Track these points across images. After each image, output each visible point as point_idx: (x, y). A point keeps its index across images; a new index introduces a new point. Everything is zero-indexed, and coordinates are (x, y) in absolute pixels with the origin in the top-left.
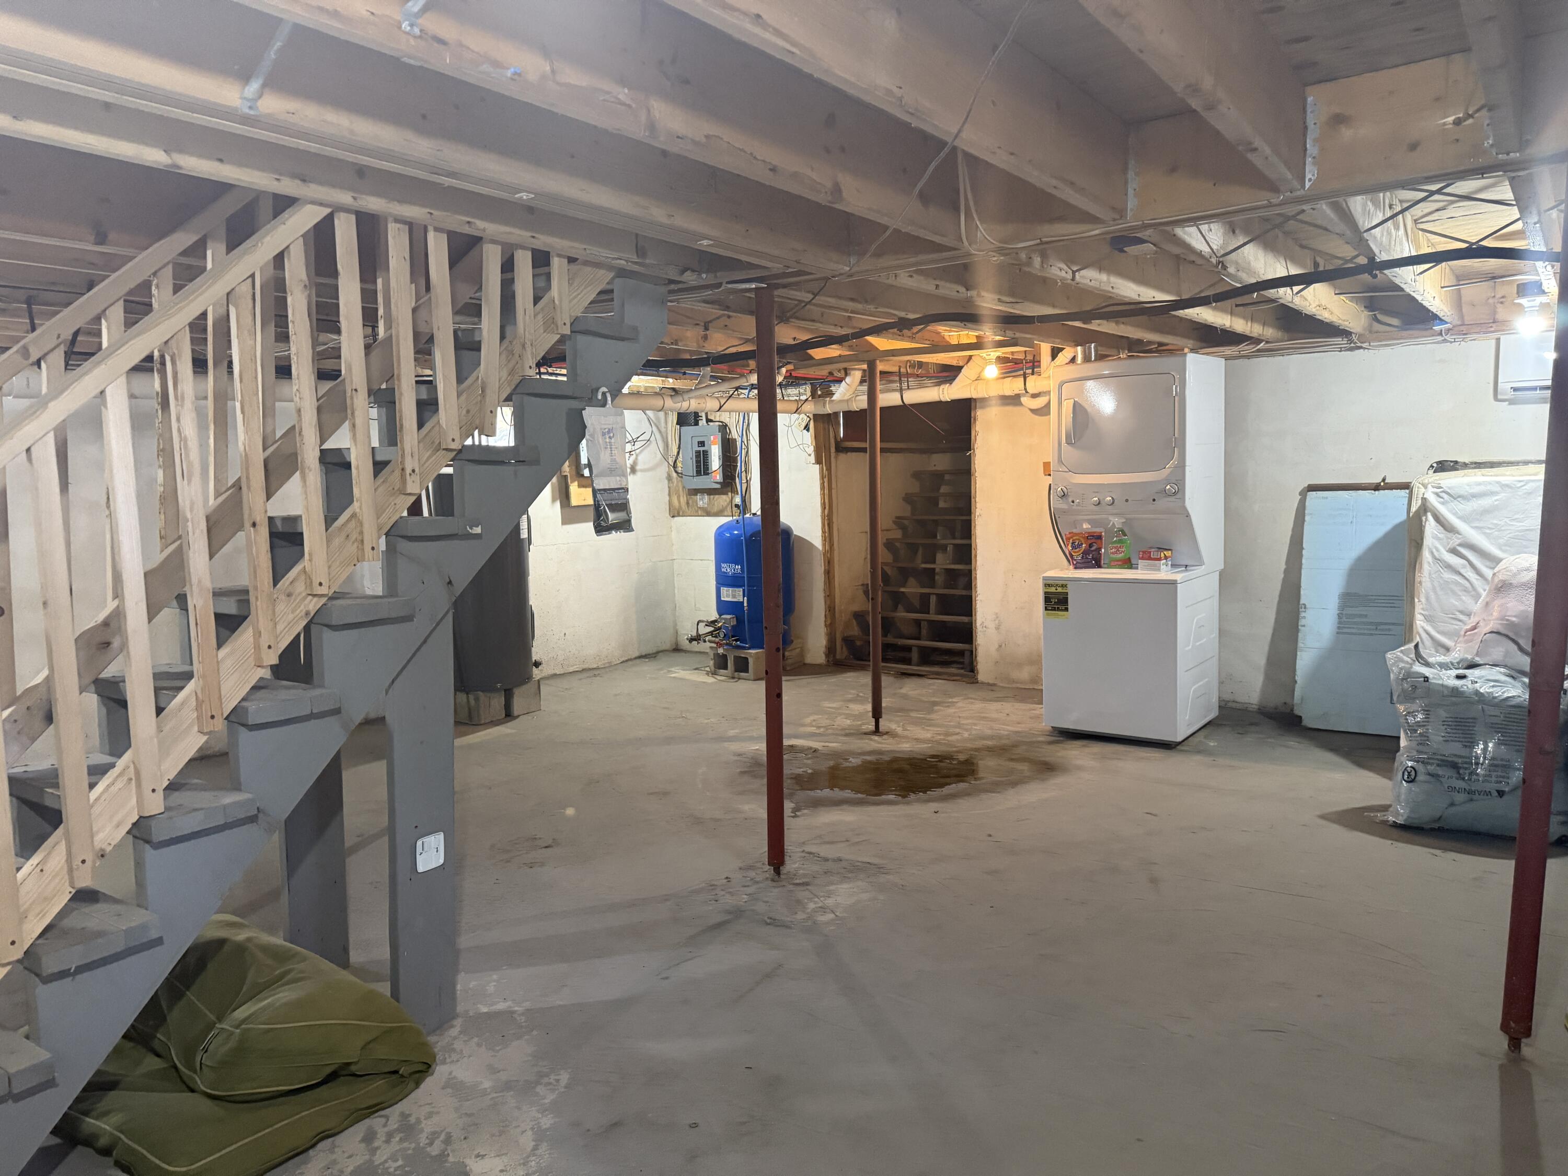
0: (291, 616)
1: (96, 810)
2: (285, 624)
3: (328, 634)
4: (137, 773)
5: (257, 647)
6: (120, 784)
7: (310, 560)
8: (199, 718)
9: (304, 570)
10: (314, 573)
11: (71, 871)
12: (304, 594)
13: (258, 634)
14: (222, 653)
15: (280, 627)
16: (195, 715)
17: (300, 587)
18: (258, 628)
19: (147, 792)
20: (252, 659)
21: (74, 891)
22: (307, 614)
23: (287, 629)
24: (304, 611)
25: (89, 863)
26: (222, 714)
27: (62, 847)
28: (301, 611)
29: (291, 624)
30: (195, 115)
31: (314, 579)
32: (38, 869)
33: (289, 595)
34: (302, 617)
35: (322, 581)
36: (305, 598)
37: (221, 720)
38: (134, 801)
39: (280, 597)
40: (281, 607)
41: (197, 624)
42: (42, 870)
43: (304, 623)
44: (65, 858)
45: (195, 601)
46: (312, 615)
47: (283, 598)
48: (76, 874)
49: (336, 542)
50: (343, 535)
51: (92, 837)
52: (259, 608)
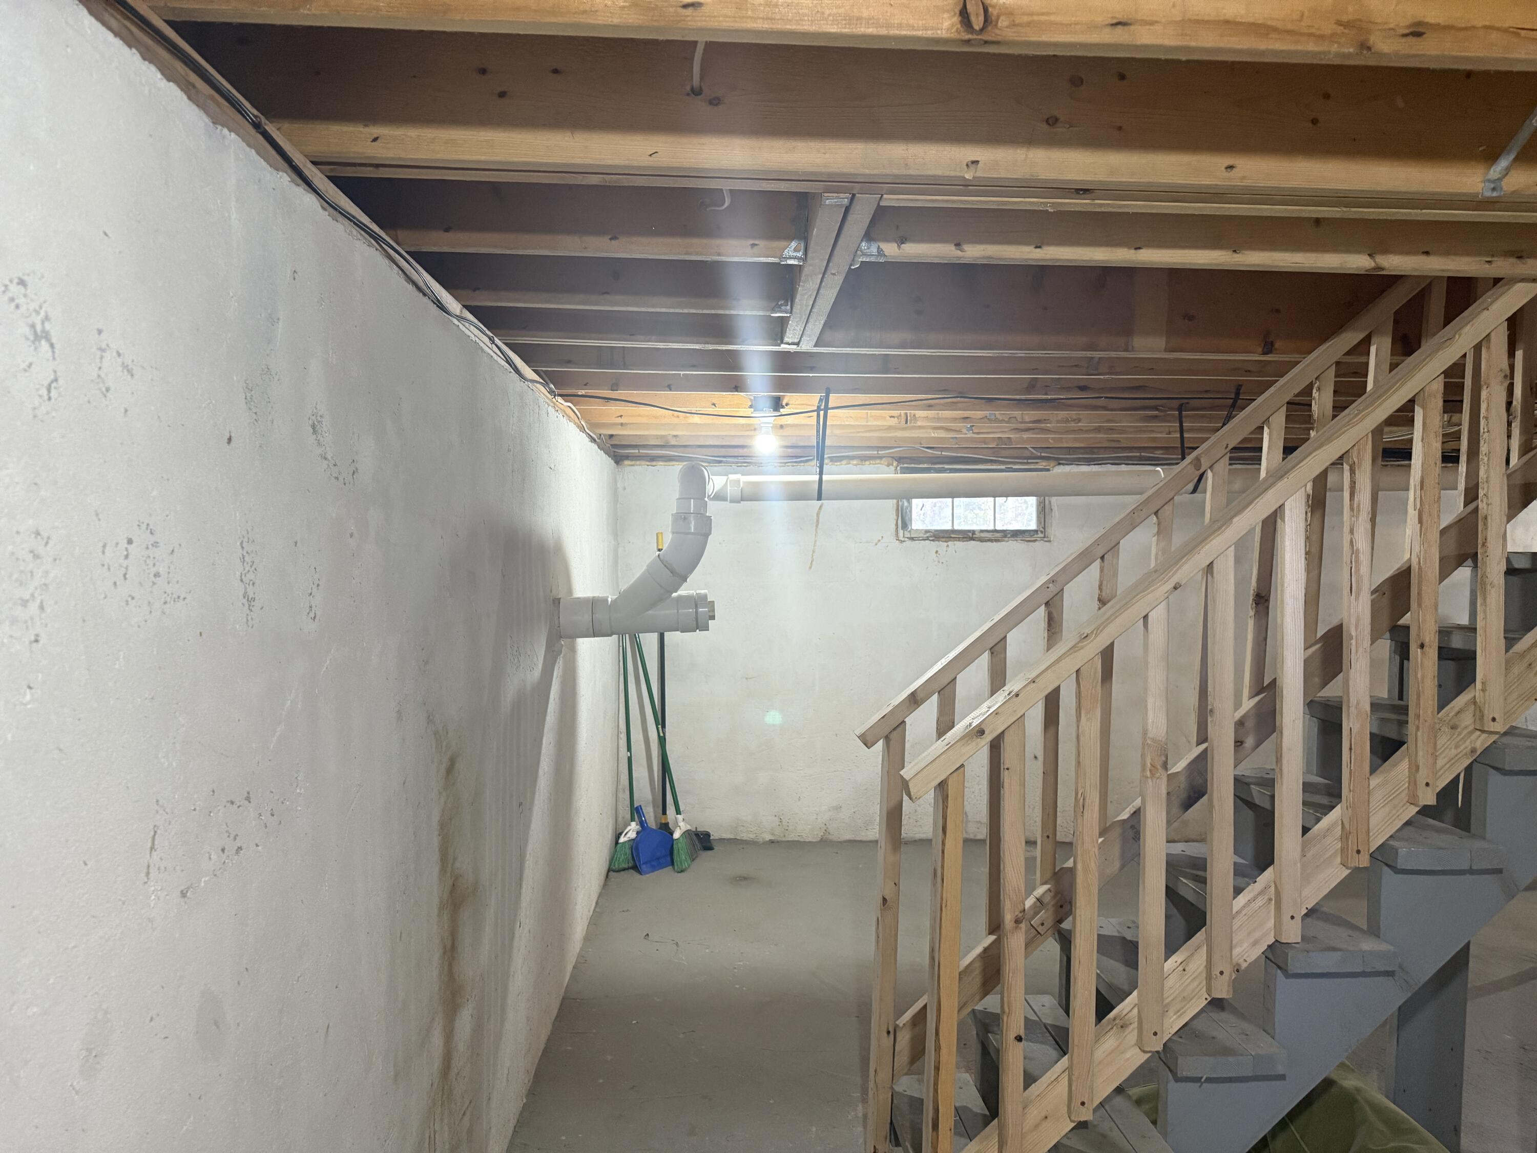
0: (1454, 752)
1: (1236, 924)
2: (1446, 760)
3: (1495, 778)
4: (1278, 894)
5: (1413, 782)
6: (1260, 902)
7: (1484, 690)
8: (1343, 850)
9: (1474, 701)
10: (1487, 706)
11: (1209, 978)
12: (1471, 728)
13: (1415, 768)
14: (1375, 781)
15: (1440, 763)
16: (1339, 845)
17: (1467, 720)
18: (1416, 761)
19: (1286, 918)
20: (1404, 794)
21: (1209, 999)
22: (1472, 752)
23: (1447, 766)
24: (1470, 747)
25: (1226, 974)
26: (1369, 850)
27: (1203, 952)
28: (1466, 748)
29: (1453, 761)
30: (1424, 211)
31: (1486, 712)
32: (1181, 968)
33: (1454, 728)
34: (1466, 754)
35: (1495, 716)
36: (1471, 733)
37: (1367, 857)
38: (1271, 923)
39: (1442, 730)
40: (1442, 741)
41: (1351, 749)
42: (1184, 970)
43: (1467, 762)
44: (1205, 963)
45: (1351, 725)
46: (1478, 753)
47: (1447, 730)
48: (1213, 982)
49: (1516, 670)
50: (1525, 663)
51: (1231, 949)
52: (1419, 739)
